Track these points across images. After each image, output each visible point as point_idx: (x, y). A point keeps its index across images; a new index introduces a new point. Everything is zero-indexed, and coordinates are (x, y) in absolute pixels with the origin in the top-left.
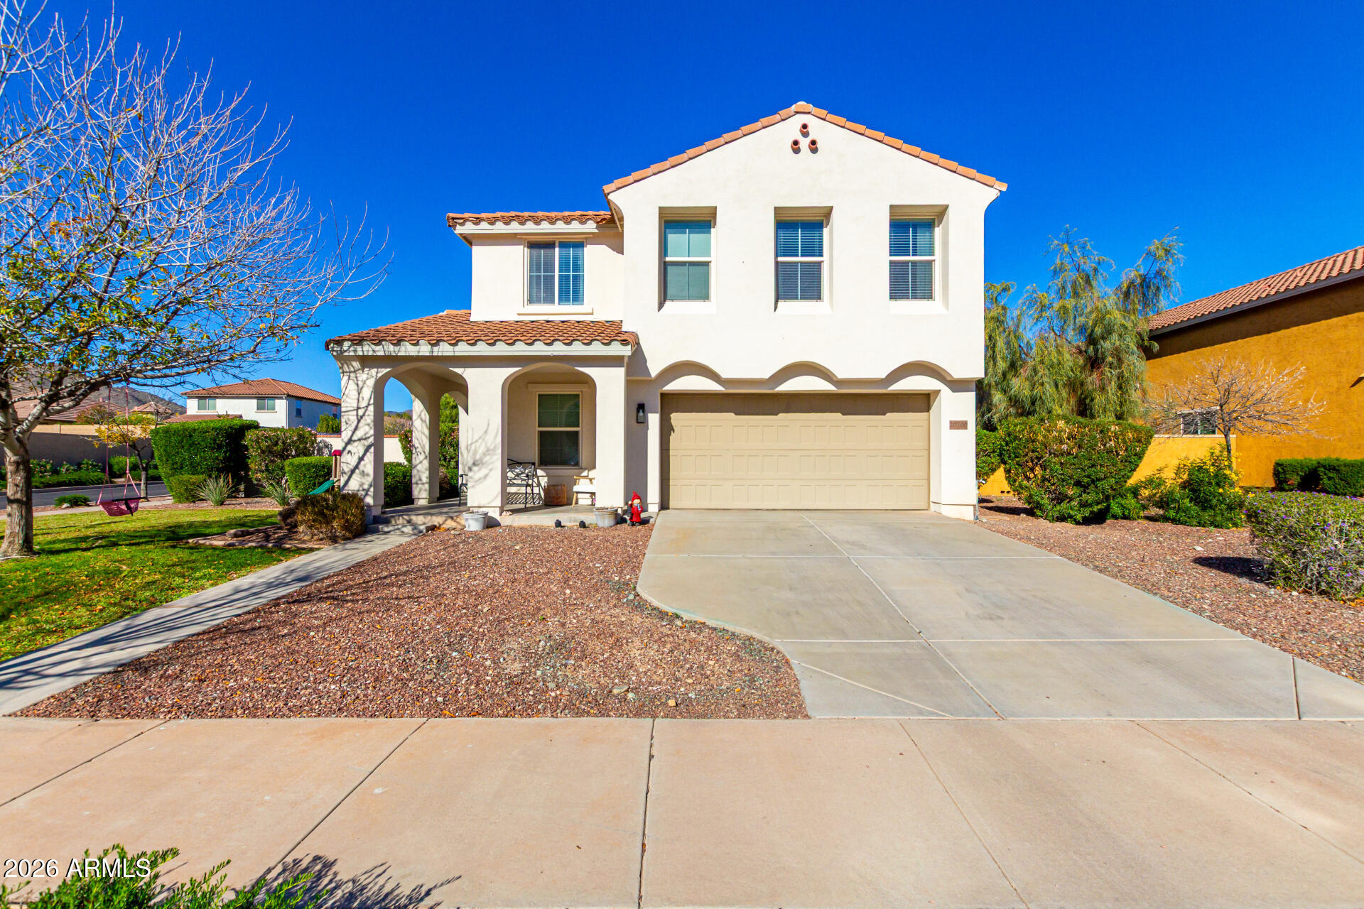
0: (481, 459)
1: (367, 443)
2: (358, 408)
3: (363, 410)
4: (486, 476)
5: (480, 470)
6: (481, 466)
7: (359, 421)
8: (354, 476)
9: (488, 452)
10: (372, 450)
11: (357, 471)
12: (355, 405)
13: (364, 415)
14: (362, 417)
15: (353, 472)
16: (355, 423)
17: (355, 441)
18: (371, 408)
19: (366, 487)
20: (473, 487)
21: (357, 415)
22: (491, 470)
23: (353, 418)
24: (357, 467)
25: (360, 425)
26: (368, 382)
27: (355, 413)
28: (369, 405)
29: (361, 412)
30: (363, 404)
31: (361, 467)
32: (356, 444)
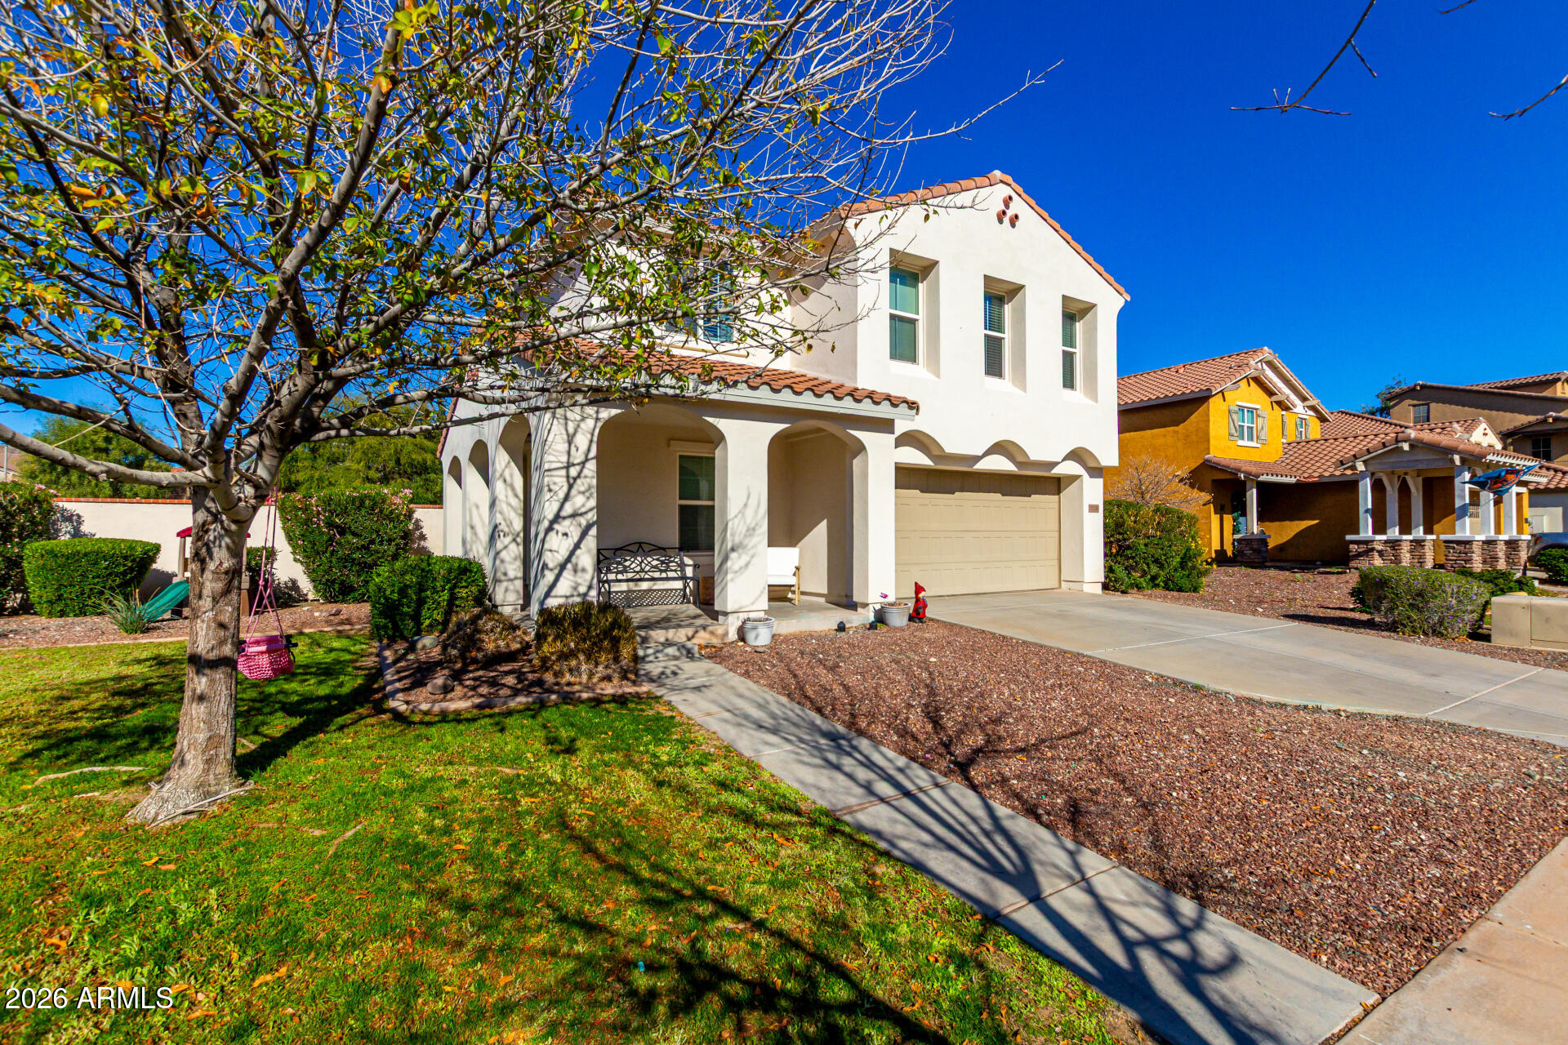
0: (741, 543)
1: (583, 521)
2: (568, 466)
3: (578, 468)
4: (747, 565)
5: (739, 557)
6: (740, 551)
7: (571, 487)
8: (565, 574)
9: (751, 531)
10: (593, 531)
11: (569, 566)
12: (564, 459)
13: (579, 476)
14: (575, 479)
15: (562, 567)
16: (565, 489)
17: (564, 518)
18: (592, 466)
19: (582, 589)
20: (732, 580)
21: (568, 477)
22: (753, 557)
23: (559, 481)
24: (568, 560)
25: (574, 492)
26: (583, 425)
27: (563, 472)
28: (587, 460)
29: (573, 472)
30: (578, 457)
31: (574, 559)
32: (567, 523)
